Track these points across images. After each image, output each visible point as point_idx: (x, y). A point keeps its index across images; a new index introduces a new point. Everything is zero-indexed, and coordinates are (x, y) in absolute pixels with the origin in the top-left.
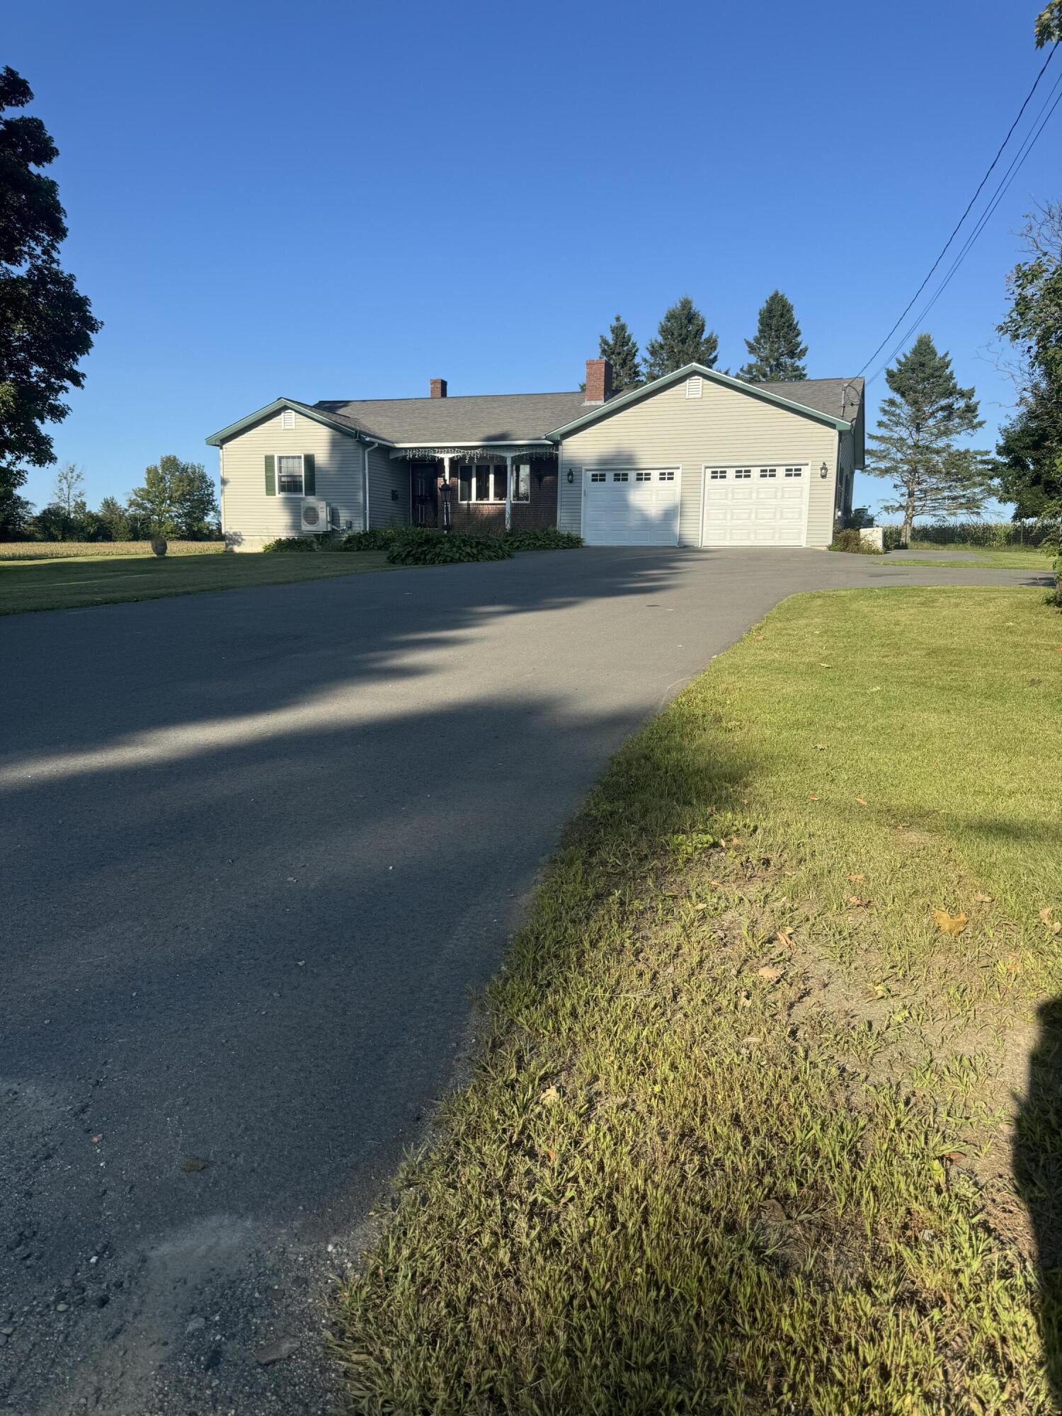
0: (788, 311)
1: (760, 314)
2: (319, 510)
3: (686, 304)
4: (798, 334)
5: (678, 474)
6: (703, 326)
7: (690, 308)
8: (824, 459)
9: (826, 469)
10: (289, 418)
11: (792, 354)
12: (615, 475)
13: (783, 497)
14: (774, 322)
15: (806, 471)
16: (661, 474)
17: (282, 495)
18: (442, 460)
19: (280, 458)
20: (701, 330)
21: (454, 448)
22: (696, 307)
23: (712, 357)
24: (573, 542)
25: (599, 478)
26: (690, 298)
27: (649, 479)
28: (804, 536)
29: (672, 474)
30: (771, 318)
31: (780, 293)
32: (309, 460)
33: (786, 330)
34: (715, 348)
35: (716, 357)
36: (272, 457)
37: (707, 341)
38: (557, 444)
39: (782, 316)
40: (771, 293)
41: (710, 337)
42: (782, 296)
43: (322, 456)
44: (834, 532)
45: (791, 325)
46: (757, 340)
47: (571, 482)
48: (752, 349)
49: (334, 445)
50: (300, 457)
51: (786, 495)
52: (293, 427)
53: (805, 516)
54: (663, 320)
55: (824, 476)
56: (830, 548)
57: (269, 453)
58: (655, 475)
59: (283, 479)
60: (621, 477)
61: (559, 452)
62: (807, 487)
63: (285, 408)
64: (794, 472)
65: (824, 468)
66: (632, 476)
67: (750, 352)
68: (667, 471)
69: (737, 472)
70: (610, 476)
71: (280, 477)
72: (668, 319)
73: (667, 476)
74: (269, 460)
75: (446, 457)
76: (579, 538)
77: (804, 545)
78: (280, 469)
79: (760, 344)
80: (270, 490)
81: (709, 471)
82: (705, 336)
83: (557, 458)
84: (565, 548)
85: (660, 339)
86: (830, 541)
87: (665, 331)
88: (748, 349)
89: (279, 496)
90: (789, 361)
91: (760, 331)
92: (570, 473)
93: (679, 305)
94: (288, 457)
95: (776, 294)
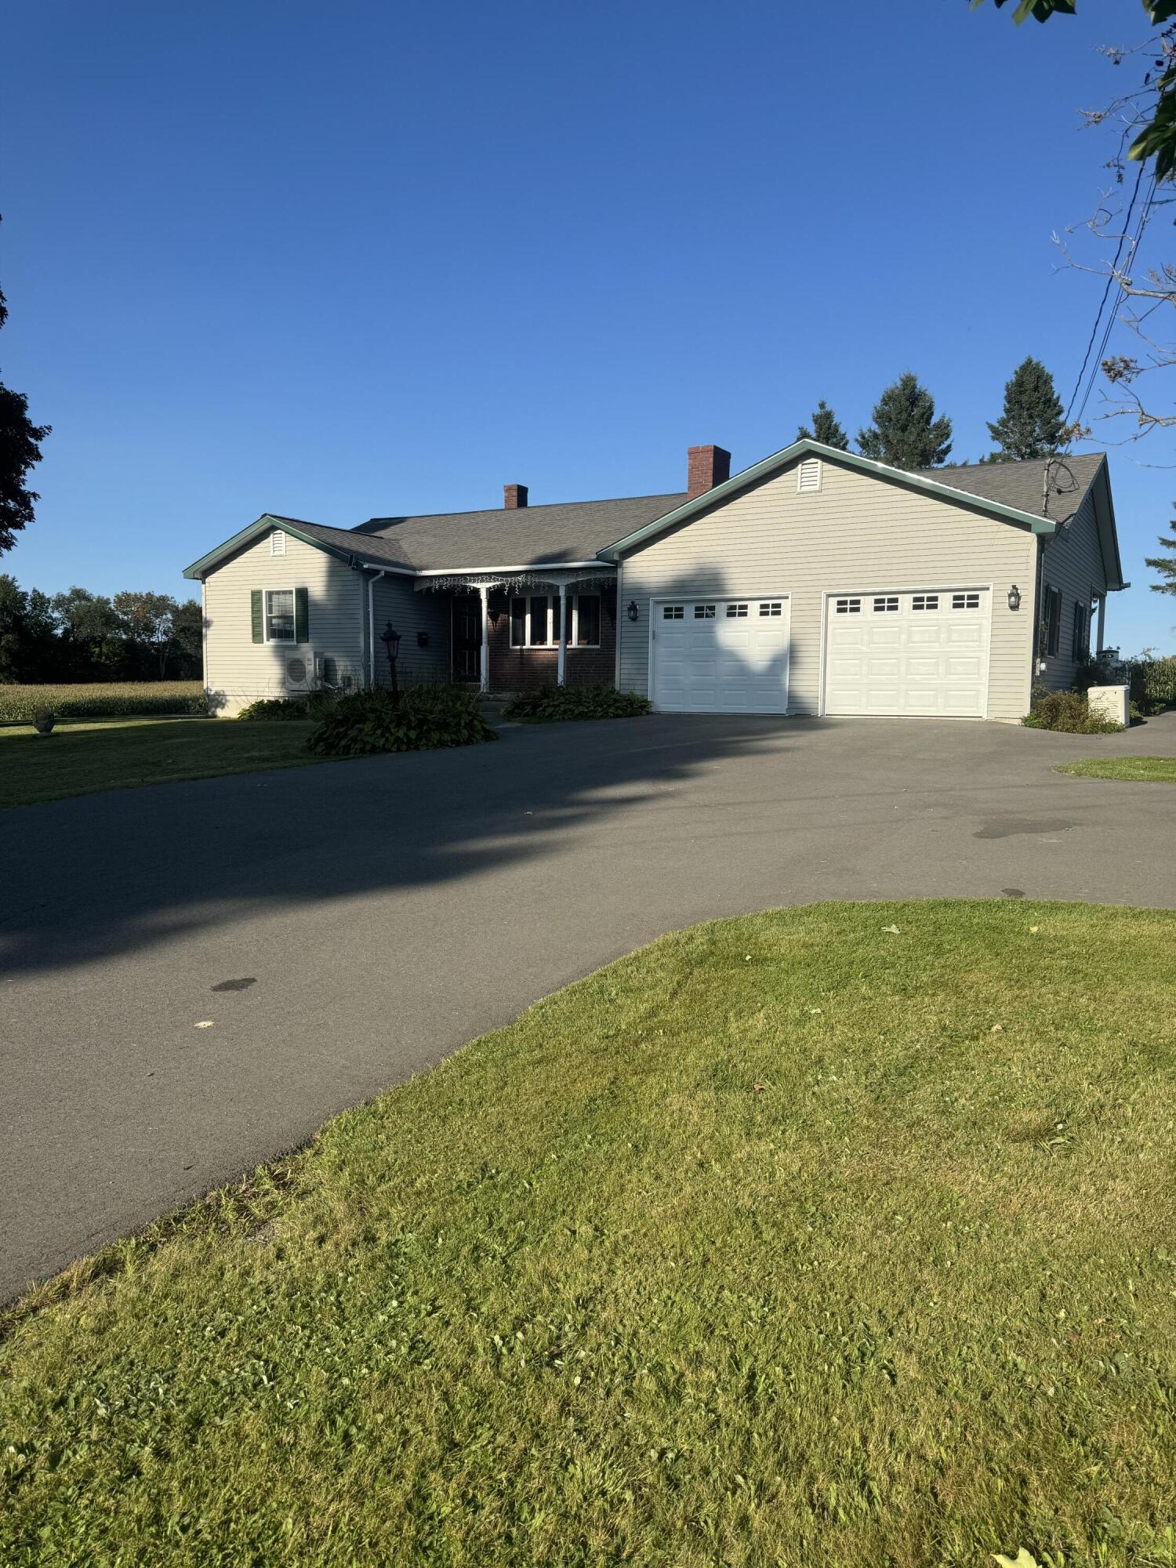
0: (1045, 382)
1: (1007, 389)
2: (306, 663)
3: (909, 383)
4: (1060, 412)
5: (786, 606)
6: (931, 407)
7: (914, 387)
8: (1014, 581)
9: (1018, 596)
10: (280, 541)
11: (1052, 438)
12: (697, 609)
13: (949, 640)
14: (1024, 398)
15: (985, 599)
16: (763, 606)
17: (272, 642)
18: (477, 591)
19: (270, 594)
20: (928, 413)
21: (490, 574)
22: (921, 385)
23: (943, 446)
24: (637, 707)
25: (673, 613)
26: (913, 374)
27: (745, 614)
28: (984, 702)
29: (779, 606)
30: (1021, 393)
31: (1035, 361)
32: (302, 594)
33: (1041, 406)
34: (948, 436)
35: (949, 447)
36: (260, 592)
37: (938, 426)
38: (616, 565)
39: (1036, 389)
40: (1022, 361)
41: (942, 421)
42: (1038, 364)
43: (318, 589)
44: (1033, 696)
45: (1049, 400)
46: (1003, 423)
47: (634, 619)
48: (997, 434)
49: (332, 574)
50: (290, 592)
51: (955, 637)
52: (283, 553)
53: (985, 670)
54: (878, 403)
55: (1014, 607)
56: (1025, 720)
57: (256, 588)
58: (754, 608)
59: (274, 621)
60: (705, 611)
61: (619, 576)
62: (987, 625)
63: (272, 529)
64: (966, 600)
65: (1015, 593)
66: (722, 608)
67: (994, 438)
68: (770, 602)
69: (877, 601)
70: (689, 611)
71: (270, 619)
72: (885, 402)
73: (771, 609)
74: (256, 596)
75: (483, 587)
76: (646, 701)
77: (985, 717)
78: (270, 610)
79: (1007, 427)
80: (257, 637)
81: (833, 601)
82: (934, 420)
83: (615, 586)
84: (618, 716)
85: (875, 428)
86: (1026, 711)
87: (881, 417)
88: (990, 433)
89: (269, 644)
90: (1047, 447)
91: (1007, 411)
92: (633, 608)
93: (899, 383)
94: (278, 593)
95: (1029, 362)
